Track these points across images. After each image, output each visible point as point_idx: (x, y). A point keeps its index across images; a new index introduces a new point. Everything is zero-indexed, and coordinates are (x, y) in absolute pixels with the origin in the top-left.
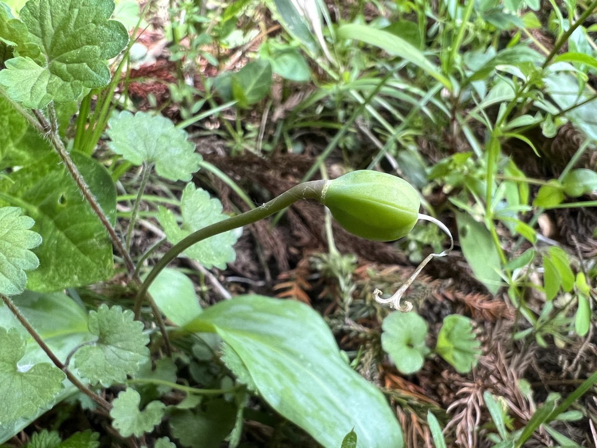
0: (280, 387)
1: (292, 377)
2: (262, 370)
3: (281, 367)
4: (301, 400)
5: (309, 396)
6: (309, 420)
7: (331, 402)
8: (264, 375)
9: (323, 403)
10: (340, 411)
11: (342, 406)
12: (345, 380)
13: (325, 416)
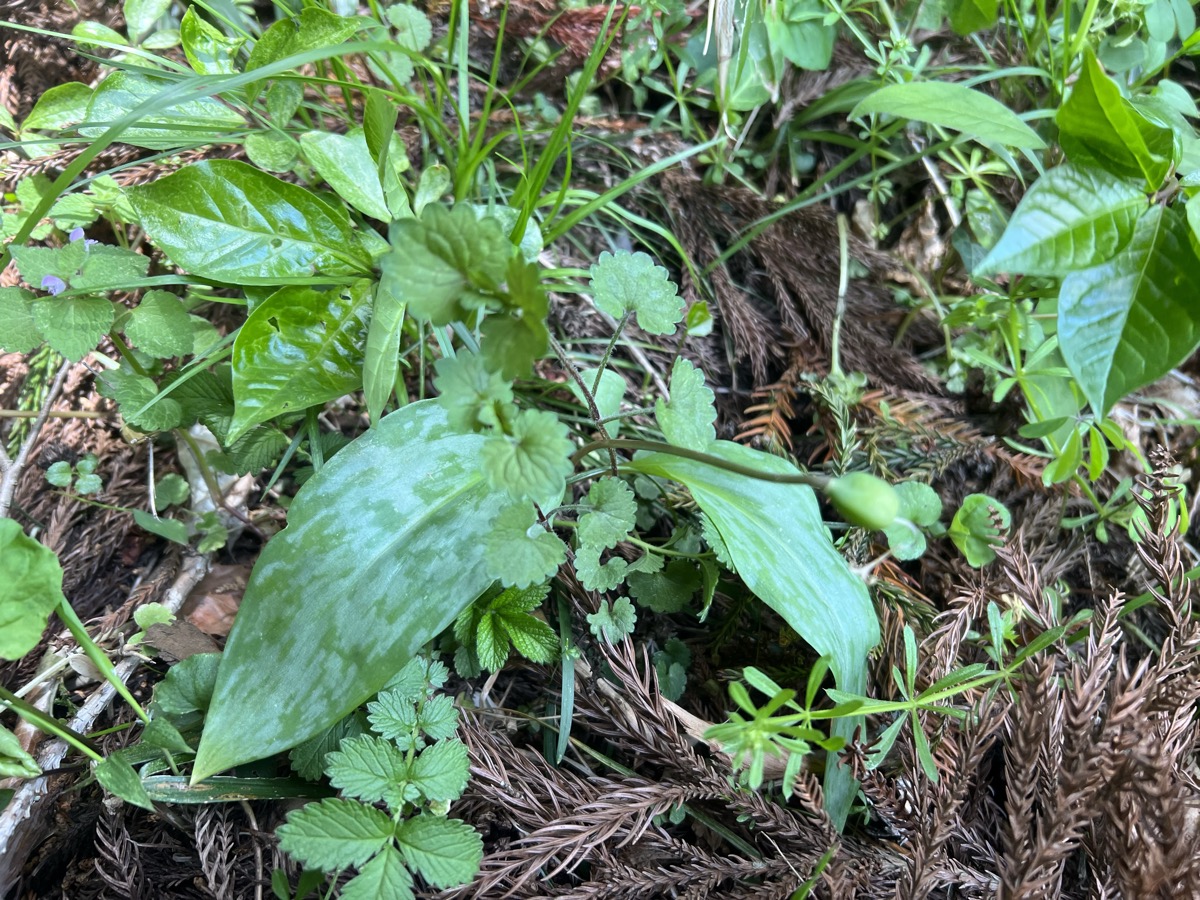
0: (758, 568)
1: (771, 555)
2: (741, 547)
3: (760, 543)
4: (779, 584)
5: (788, 580)
6: (786, 605)
7: (810, 588)
8: (743, 552)
9: (803, 589)
10: (818, 599)
11: (820, 593)
12: (827, 563)
13: (803, 604)
